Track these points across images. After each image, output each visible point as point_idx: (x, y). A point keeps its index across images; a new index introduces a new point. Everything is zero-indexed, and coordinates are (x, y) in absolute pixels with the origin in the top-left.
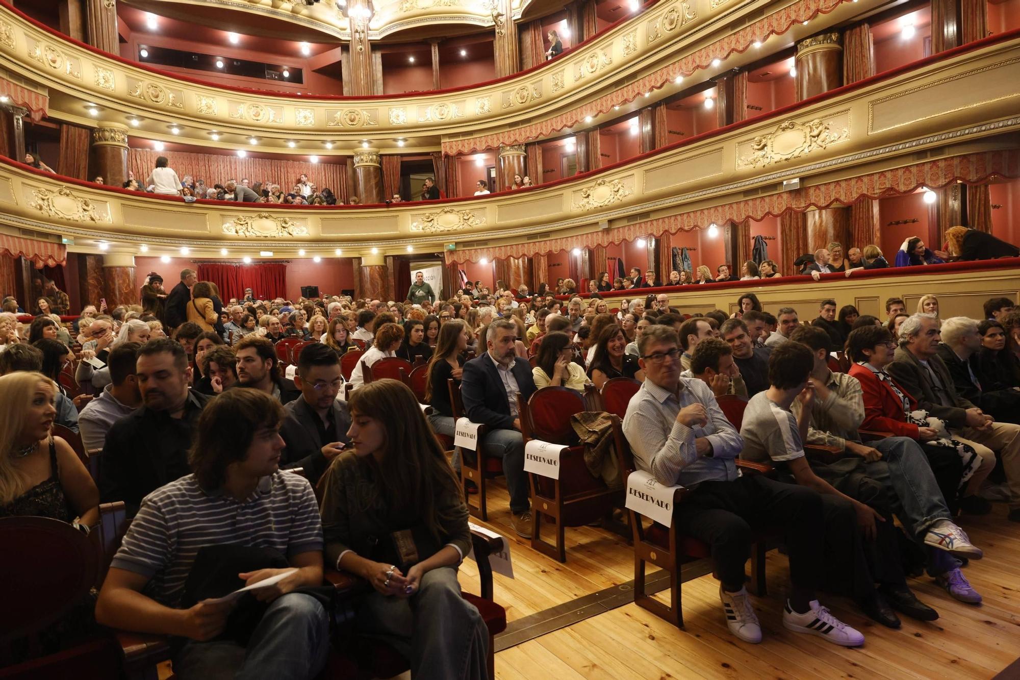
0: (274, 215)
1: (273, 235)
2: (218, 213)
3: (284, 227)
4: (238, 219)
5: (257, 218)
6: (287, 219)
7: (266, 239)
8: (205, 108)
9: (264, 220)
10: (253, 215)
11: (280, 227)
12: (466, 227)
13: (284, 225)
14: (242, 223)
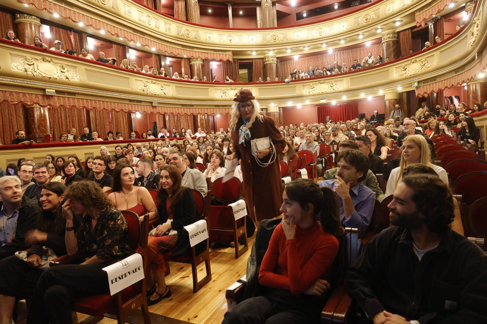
0: (327, 81)
1: (326, 91)
2: (301, 85)
3: (332, 86)
4: (310, 86)
5: (319, 84)
6: (333, 82)
7: (323, 93)
8: (296, 38)
9: (322, 85)
10: (317, 83)
11: (329, 87)
12: (423, 71)
13: (332, 85)
14: (312, 87)
